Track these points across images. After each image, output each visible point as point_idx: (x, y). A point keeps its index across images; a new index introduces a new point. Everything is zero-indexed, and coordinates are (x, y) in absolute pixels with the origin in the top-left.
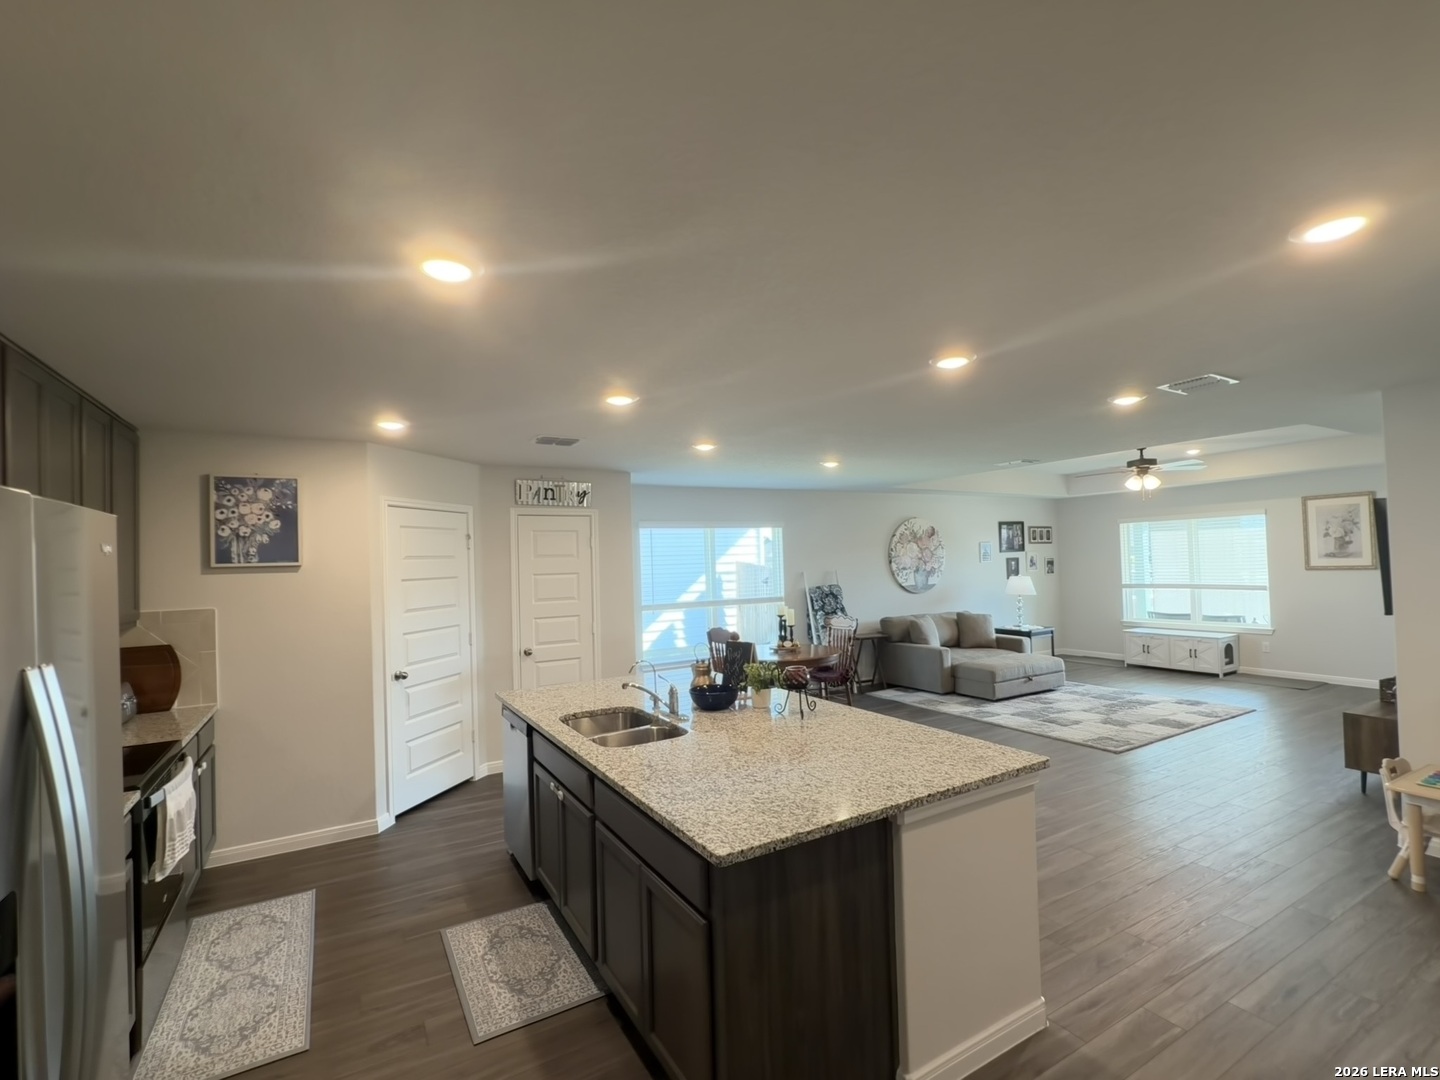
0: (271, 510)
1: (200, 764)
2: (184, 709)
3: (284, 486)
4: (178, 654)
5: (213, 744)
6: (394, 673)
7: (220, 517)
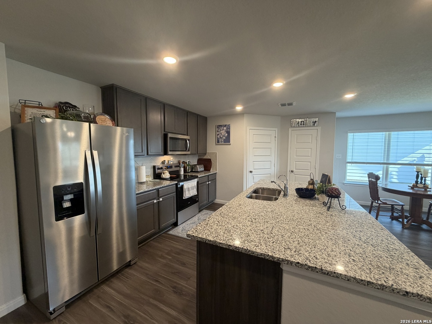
0: (226, 131)
1: (208, 182)
2: (212, 171)
3: (228, 126)
4: (212, 161)
5: (216, 179)
6: (249, 171)
7: (218, 134)
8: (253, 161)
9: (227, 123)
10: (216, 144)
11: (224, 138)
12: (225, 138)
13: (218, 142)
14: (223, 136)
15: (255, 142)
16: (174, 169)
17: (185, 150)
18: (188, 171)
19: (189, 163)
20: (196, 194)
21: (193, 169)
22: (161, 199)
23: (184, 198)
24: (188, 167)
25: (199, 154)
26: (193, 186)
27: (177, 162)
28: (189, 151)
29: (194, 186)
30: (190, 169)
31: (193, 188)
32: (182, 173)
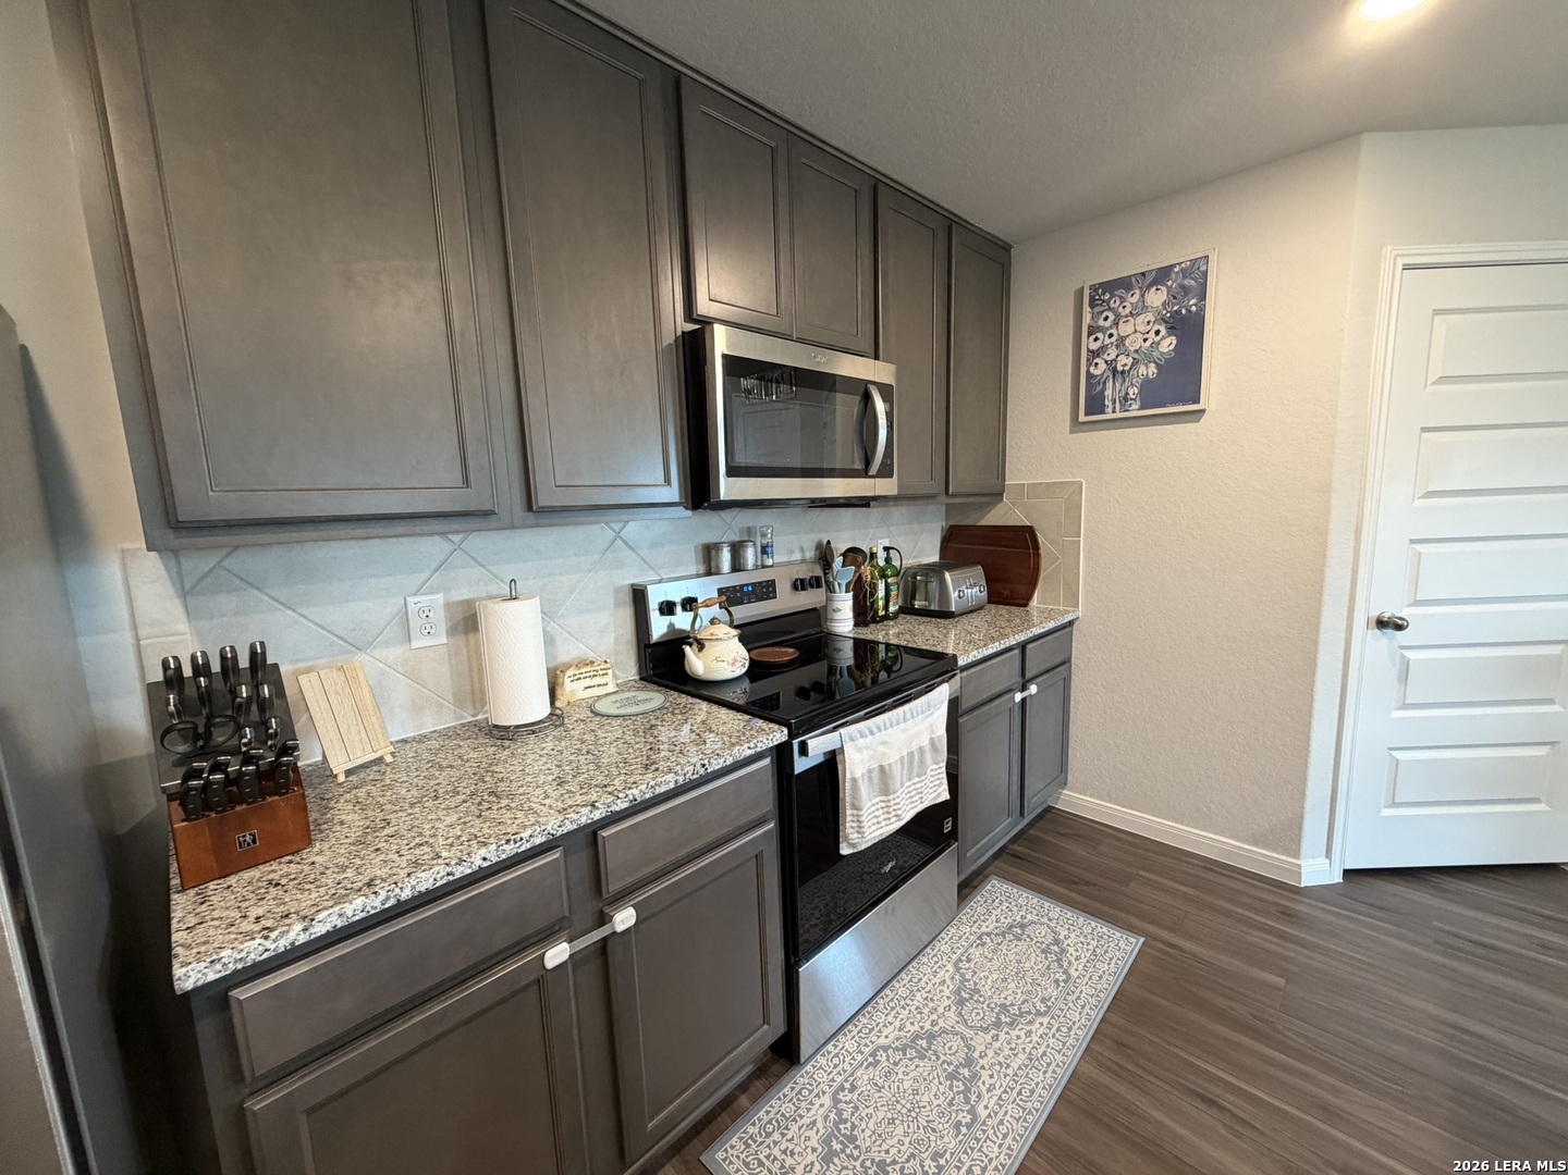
0: (1164, 320)
1: (1023, 689)
2: (1043, 610)
3: (1185, 273)
4: (1040, 538)
5: (1067, 662)
6: (1375, 614)
7: (1094, 346)
8: (1412, 541)
9: (1177, 253)
10: (1077, 426)
11: (1142, 370)
12: (1153, 369)
13: (1095, 404)
14: (1135, 362)
15: (1443, 380)
16: (786, 601)
17: (858, 465)
18: (881, 613)
19: (888, 560)
20: (946, 796)
21: (913, 598)
22: (625, 918)
23: (845, 850)
24: (881, 586)
25: (955, 495)
26: (921, 750)
27: (810, 554)
28: (886, 471)
29: (926, 742)
30: (893, 594)
31: (922, 762)
32: (843, 621)
